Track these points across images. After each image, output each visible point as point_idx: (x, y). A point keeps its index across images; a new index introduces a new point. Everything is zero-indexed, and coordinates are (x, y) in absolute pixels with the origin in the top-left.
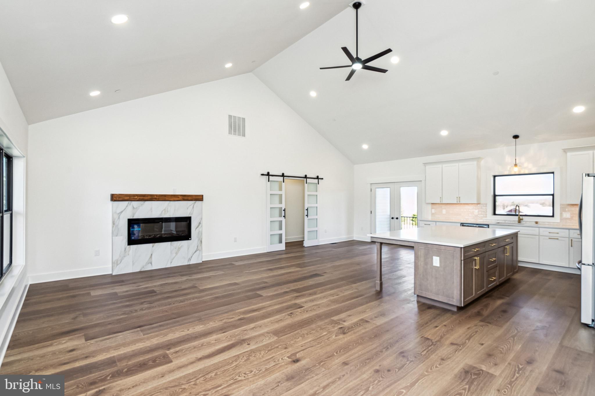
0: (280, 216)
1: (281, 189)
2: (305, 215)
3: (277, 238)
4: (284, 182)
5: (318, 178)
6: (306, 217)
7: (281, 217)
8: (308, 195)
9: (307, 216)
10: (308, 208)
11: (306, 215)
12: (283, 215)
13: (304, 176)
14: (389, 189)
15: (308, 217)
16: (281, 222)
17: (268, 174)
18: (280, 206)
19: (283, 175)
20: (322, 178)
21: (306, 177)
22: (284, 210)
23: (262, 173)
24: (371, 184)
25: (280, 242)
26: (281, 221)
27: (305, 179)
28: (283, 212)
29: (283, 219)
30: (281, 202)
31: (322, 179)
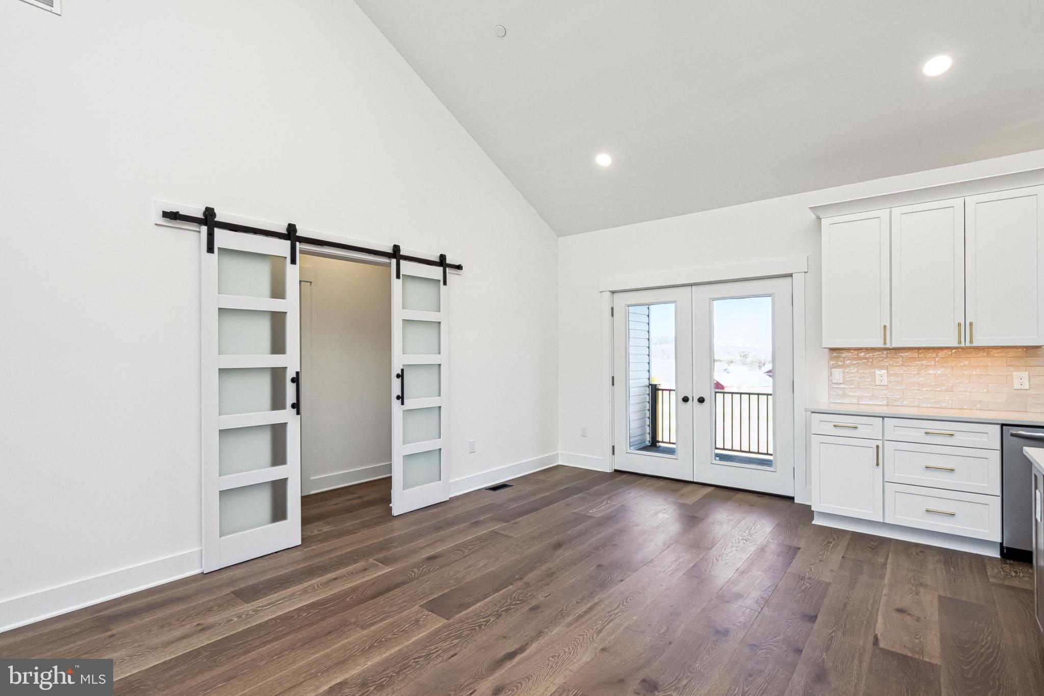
0: (277, 403)
1: (278, 291)
2: (394, 394)
3: (263, 502)
4: (293, 261)
5: (442, 262)
6: (396, 403)
7: (283, 407)
8: (406, 322)
9: (401, 398)
10: (402, 370)
11: (398, 398)
12: (290, 398)
13: (389, 250)
14: (673, 305)
15: (403, 403)
16: (278, 432)
17: (209, 219)
18: (277, 361)
19: (291, 234)
20: (457, 264)
21: (396, 253)
22: (296, 380)
23: (168, 210)
24: (613, 292)
25: (279, 513)
26: (284, 426)
27: (394, 261)
28: (290, 388)
29: (286, 415)
30: (278, 346)
31: (459, 267)
